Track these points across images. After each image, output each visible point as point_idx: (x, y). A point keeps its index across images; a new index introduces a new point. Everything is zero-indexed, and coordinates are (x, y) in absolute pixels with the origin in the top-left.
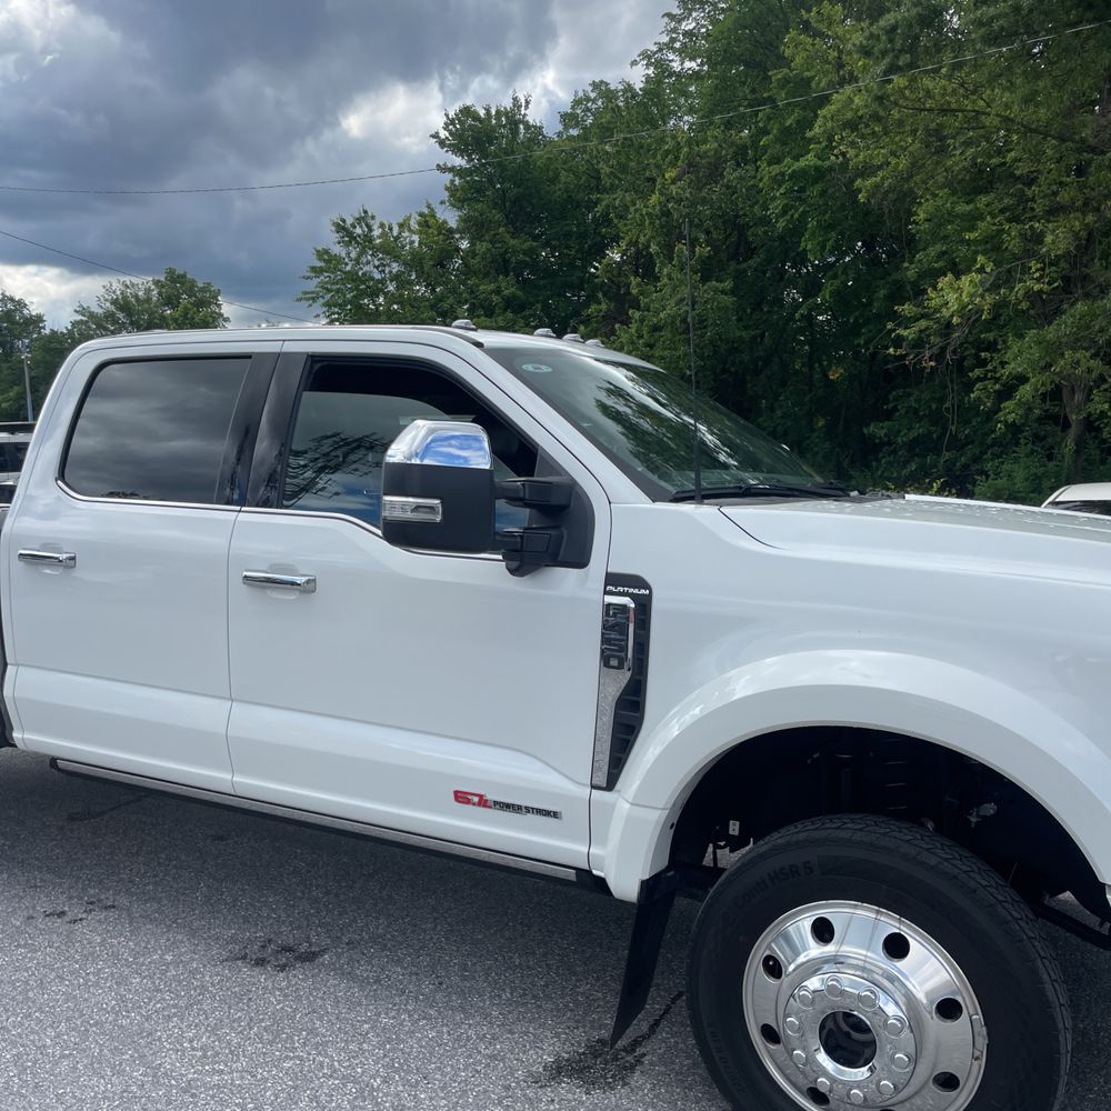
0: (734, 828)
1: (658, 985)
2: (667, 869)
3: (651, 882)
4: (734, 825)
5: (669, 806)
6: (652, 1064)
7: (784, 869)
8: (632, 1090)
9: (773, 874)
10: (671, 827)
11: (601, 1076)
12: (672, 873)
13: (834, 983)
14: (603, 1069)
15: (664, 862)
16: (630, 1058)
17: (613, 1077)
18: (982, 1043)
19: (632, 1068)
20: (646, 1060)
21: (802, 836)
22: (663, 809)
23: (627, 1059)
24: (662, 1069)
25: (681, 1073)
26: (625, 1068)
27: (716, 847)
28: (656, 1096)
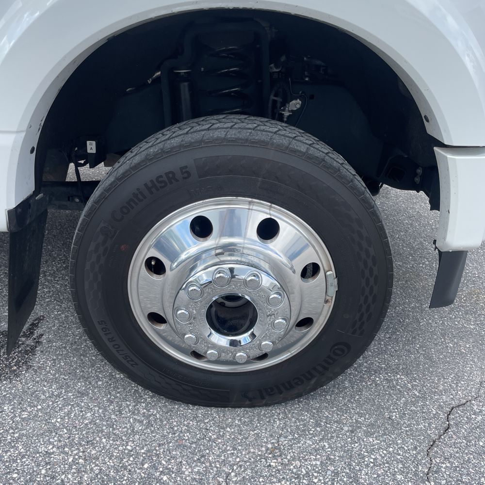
0: (91, 147)
1: (44, 272)
2: (35, 193)
3: (19, 210)
4: (91, 144)
5: (25, 126)
6: (49, 341)
7: (161, 176)
8: (36, 371)
9: (150, 185)
10: (32, 152)
11: (6, 365)
12: (41, 195)
13: (221, 275)
14: (7, 359)
15: (29, 187)
16: (30, 342)
17: (17, 364)
18: (333, 290)
19: (33, 350)
20: (44, 340)
21: (175, 142)
22: (17, 132)
23: (27, 343)
24: (59, 344)
25: (75, 342)
26: (27, 352)
27: (77, 165)
28: (58, 371)
